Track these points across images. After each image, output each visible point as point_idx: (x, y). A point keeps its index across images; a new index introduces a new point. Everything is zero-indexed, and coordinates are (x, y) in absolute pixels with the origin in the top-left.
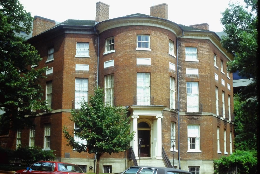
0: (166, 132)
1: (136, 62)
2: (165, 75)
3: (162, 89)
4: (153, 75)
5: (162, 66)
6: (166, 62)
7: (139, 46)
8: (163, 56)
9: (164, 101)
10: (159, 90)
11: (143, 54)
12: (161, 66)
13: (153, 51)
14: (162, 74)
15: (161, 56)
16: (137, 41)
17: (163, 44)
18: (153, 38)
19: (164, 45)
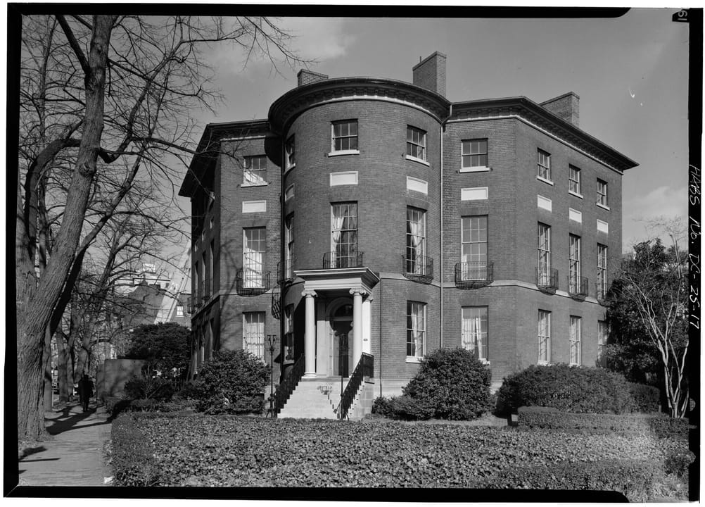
0: (393, 322)
1: (329, 182)
2: (394, 205)
3: (384, 233)
4: (363, 206)
5: (386, 186)
6: (396, 176)
7: (337, 148)
8: (389, 164)
9: (390, 258)
10: (377, 237)
11: (343, 162)
12: (384, 184)
13: (363, 155)
14: (385, 202)
15: (385, 163)
16: (333, 136)
17: (390, 138)
18: (364, 126)
19: (393, 140)
